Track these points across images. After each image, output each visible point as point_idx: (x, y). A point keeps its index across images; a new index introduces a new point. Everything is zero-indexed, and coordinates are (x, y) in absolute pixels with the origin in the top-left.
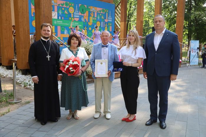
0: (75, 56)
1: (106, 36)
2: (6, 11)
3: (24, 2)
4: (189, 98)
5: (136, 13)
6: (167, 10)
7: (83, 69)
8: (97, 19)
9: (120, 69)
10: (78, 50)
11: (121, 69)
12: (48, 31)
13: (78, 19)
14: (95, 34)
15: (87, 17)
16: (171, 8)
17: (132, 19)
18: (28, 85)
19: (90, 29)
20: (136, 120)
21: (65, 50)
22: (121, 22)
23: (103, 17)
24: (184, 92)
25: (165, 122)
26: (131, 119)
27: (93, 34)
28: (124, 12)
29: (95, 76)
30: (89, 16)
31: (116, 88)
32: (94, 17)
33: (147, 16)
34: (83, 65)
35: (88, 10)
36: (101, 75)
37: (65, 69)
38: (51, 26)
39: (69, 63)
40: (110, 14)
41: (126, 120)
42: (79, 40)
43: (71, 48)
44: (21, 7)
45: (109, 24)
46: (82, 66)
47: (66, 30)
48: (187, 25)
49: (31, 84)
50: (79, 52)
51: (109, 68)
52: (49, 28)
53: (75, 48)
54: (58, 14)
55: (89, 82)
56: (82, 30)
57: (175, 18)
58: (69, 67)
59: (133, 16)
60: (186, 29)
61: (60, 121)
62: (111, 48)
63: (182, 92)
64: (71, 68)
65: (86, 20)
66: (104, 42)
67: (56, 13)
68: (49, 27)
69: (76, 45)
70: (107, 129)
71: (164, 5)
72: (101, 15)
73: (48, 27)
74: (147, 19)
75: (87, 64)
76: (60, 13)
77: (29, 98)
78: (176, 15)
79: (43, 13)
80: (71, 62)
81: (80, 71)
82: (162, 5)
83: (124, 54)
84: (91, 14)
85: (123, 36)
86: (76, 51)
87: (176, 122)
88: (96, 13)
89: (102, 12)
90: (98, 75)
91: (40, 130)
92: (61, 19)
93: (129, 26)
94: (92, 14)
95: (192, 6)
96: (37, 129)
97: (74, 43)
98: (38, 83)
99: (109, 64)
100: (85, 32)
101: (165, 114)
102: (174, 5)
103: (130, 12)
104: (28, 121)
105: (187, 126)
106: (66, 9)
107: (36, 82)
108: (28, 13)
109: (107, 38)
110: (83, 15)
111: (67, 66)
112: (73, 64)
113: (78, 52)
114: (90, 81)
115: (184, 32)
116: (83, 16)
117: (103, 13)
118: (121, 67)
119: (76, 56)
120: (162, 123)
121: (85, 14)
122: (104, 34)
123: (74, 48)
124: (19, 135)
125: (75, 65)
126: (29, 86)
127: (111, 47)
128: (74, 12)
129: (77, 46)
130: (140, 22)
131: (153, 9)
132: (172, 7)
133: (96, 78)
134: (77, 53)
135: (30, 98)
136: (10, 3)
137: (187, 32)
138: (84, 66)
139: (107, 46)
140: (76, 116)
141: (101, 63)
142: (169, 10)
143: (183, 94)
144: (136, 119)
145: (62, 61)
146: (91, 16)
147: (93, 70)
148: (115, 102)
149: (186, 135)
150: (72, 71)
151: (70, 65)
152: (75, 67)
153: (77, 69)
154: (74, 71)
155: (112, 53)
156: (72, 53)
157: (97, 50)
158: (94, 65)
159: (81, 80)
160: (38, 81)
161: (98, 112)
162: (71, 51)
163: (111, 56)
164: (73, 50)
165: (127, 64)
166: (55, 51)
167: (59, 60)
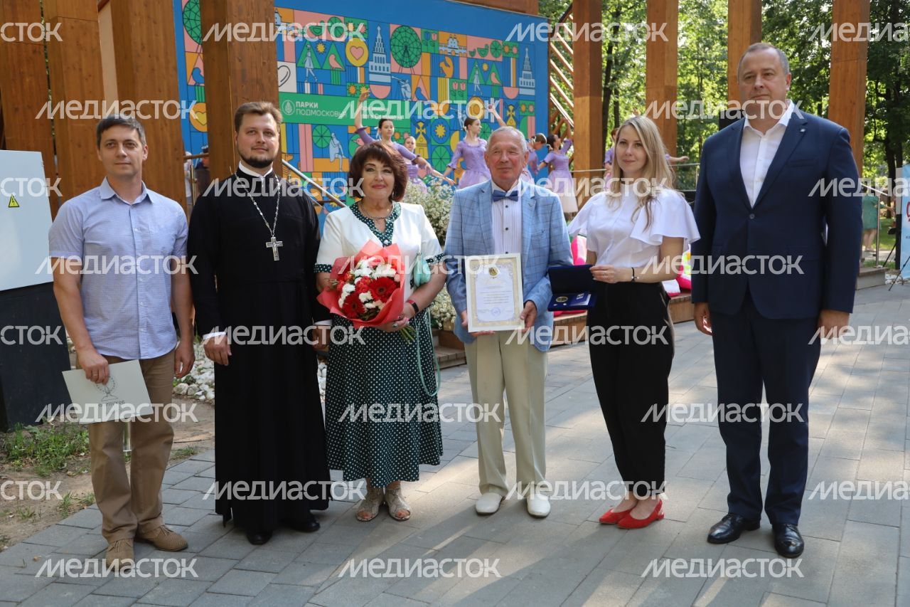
0: (382, 239)
1: (512, 151)
2: (81, 70)
3: (155, 23)
4: (904, 425)
5: (643, 57)
6: (784, 35)
8: (470, 85)
9: (580, 296)
10: (396, 216)
11: (584, 299)
12: (268, 133)
13: (389, 88)
14: (462, 152)
15: (427, 80)
16: (802, 27)
17: (624, 84)
19: (440, 131)
20: (662, 522)
21: (337, 218)
22: (577, 94)
23: (494, 79)
24: (878, 400)
25: (799, 528)
26: (641, 514)
27: (456, 155)
28: (588, 54)
29: (466, 327)
30: (436, 73)
31: (565, 384)
32: (455, 76)
33: (691, 67)
34: (417, 280)
35: (431, 49)
36: (493, 323)
37: (341, 302)
39: (357, 273)
40: (527, 65)
41: (619, 520)
43: (365, 208)
44: (142, 44)
45: (523, 108)
47: (337, 142)
48: (882, 99)
49: (197, 378)
50: (399, 224)
51: (527, 292)
52: (267, 120)
53: (382, 205)
54: (300, 70)
55: (448, 364)
56: (406, 135)
57: (823, 72)
58: (359, 289)
59: (627, 70)
60: (875, 117)
61: (327, 531)
62: (533, 203)
63: (871, 400)
64: (364, 297)
65: (423, 92)
66: (503, 178)
67: (293, 67)
68: (269, 116)
69: (385, 193)
70: (537, 560)
71: (769, 13)
72: (485, 67)
73: (263, 117)
74: (694, 80)
75: (435, 276)
76: (309, 65)
77: (188, 433)
78: (827, 57)
79: (238, 65)
80: (364, 270)
81: (407, 308)
82: (763, 12)
83: (600, 227)
84: (442, 65)
85: (588, 158)
86: (389, 221)
87: (850, 527)
88: (463, 64)
89: (489, 57)
90: (483, 323)
91: (246, 564)
92: (314, 91)
93: (611, 113)
94: (447, 65)
95: (900, 11)
96: (235, 562)
98: (227, 363)
99: (527, 272)
100: (418, 145)
101: (797, 491)
102: (817, 10)
103: (614, 52)
104: (192, 529)
105: (899, 545)
106: (333, 49)
108: (175, 69)
109: (514, 157)
110: (406, 71)
111: (348, 288)
112: (376, 275)
113: (395, 222)
114: (449, 360)
115: (867, 131)
116: (409, 76)
117: (494, 59)
118: (585, 291)
119: (386, 242)
120: (785, 532)
121: (417, 69)
122: (501, 144)
123: (379, 208)
125: (381, 279)
126: (186, 385)
127: (533, 198)
128: (370, 59)
129: (390, 199)
130: (662, 90)
131: (721, 32)
132: (805, 19)
133: (473, 337)
134: (390, 227)
135: (193, 436)
136: (98, 33)
137: (883, 133)
138: (422, 285)
139: (514, 196)
140: (399, 505)
142: (792, 34)
143: (875, 405)
144: (661, 517)
145: (327, 266)
146: (444, 75)
147: (458, 301)
148: (564, 447)
149: (896, 586)
150: (369, 309)
151: (359, 283)
152: (385, 290)
153: (390, 299)
154: (377, 308)
155: (537, 223)
156: (368, 228)
157: (473, 213)
158: (460, 283)
159: (411, 346)
160: (230, 354)
161: (491, 489)
162: (363, 221)
163: (536, 238)
164: (372, 215)
165: (612, 274)
166: (301, 220)
167: (316, 262)
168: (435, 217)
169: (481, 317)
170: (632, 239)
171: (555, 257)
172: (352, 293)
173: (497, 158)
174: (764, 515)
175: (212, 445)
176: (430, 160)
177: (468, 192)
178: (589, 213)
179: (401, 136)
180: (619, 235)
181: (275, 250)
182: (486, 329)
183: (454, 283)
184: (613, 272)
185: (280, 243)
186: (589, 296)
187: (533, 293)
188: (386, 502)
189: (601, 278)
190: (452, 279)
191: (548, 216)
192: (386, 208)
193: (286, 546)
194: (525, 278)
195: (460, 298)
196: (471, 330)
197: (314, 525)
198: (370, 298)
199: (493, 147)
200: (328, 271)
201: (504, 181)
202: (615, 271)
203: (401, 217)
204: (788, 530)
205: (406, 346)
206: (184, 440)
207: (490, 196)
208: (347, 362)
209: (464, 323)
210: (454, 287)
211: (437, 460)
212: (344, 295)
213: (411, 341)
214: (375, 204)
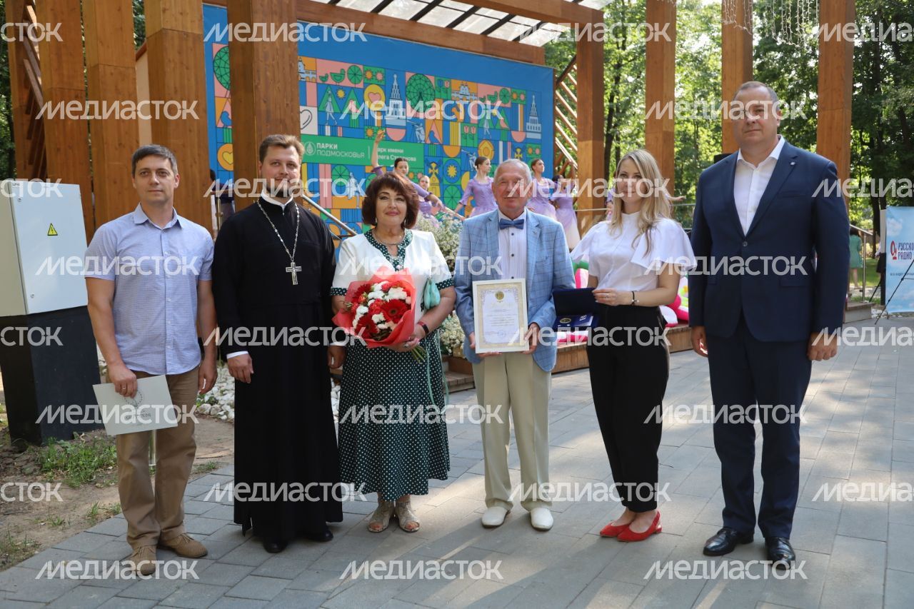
0: (394, 264)
1: (517, 181)
3: (187, 68)
4: (890, 447)
5: (643, 106)
7: (430, 321)
8: (480, 129)
9: (583, 318)
10: (407, 242)
11: (587, 320)
12: (291, 165)
13: (404, 131)
14: (472, 189)
15: (439, 123)
16: (791, 80)
17: (625, 130)
18: (203, 402)
19: (452, 171)
21: (353, 246)
22: (581, 138)
23: (503, 124)
24: (866, 424)
25: (791, 541)
26: (640, 528)
27: (467, 192)
28: (591, 101)
29: (474, 349)
31: (568, 407)
32: (466, 122)
34: (427, 303)
35: (444, 95)
36: (499, 345)
37: (355, 322)
38: (300, 144)
39: (370, 295)
40: (534, 111)
41: (619, 534)
42: (407, 199)
43: (379, 234)
44: (175, 88)
45: (530, 151)
46: (423, 305)
48: (866, 147)
49: (219, 398)
50: (411, 249)
51: (531, 313)
52: (291, 153)
53: (395, 231)
54: (321, 114)
55: (457, 388)
57: (811, 121)
58: (372, 311)
59: (627, 117)
60: (860, 164)
61: (339, 541)
62: (537, 230)
63: (859, 424)
64: (376, 318)
65: (436, 135)
66: (509, 207)
67: (314, 111)
68: (292, 148)
69: (398, 220)
70: (540, 570)
71: (760, 67)
73: (287, 150)
74: (691, 128)
75: (445, 299)
76: (329, 110)
77: (210, 450)
78: (814, 108)
79: (263, 107)
80: (377, 293)
81: (418, 329)
82: (754, 66)
83: (602, 253)
86: (401, 247)
87: (840, 542)
90: (490, 344)
91: (263, 570)
92: (334, 134)
93: (613, 159)
95: (882, 66)
96: (251, 568)
97: (388, 210)
98: (249, 381)
99: (532, 296)
101: (789, 506)
102: (805, 66)
103: (615, 101)
104: (212, 538)
105: (886, 558)
106: (352, 95)
107: (241, 374)
108: (205, 111)
111: (362, 310)
112: (388, 298)
113: (407, 249)
114: (458, 384)
115: (853, 176)
116: (423, 121)
117: (503, 105)
118: (588, 313)
119: (398, 266)
120: (778, 545)
122: (507, 175)
123: (391, 235)
124: (179, 588)
125: (393, 302)
126: (209, 406)
127: (537, 226)
129: (403, 226)
130: (660, 136)
131: (715, 84)
132: (793, 72)
133: (480, 358)
134: (401, 253)
135: (214, 452)
136: (135, 79)
138: (432, 308)
139: (520, 225)
140: (408, 517)
141: (500, 296)
142: (781, 86)
143: (863, 429)
144: (659, 531)
145: (342, 290)
147: (466, 324)
148: (567, 465)
149: (884, 596)
150: (381, 330)
151: (372, 305)
152: (397, 312)
153: (402, 320)
154: (389, 328)
155: (542, 250)
156: (382, 253)
157: (481, 240)
158: (468, 306)
159: (421, 366)
160: (252, 372)
161: (496, 503)
162: (377, 247)
163: (540, 263)
164: (386, 241)
165: (613, 297)
166: (318, 247)
167: (332, 285)
168: (446, 250)
169: (488, 338)
170: (632, 264)
171: (559, 282)
172: (365, 314)
173: (503, 188)
174: (757, 530)
175: (232, 461)
176: (442, 198)
177: (477, 220)
178: (591, 241)
179: (415, 175)
180: (620, 261)
181: (294, 274)
182: (492, 350)
183: (462, 307)
184: (614, 295)
185: (299, 269)
186: (592, 318)
187: (538, 316)
188: (396, 515)
189: (603, 301)
190: (461, 303)
191: (552, 243)
192: (398, 235)
193: (301, 555)
194: (530, 302)
195: (468, 321)
196: (478, 351)
197: (327, 535)
198: (383, 319)
199: (500, 177)
200: (343, 294)
201: (510, 210)
202: (617, 293)
203: (413, 243)
204: (780, 543)
205: (417, 365)
206: (206, 456)
207: (497, 224)
208: (360, 380)
209: (472, 345)
210: (463, 311)
211: (445, 475)
212: (358, 316)
213: (422, 361)
214: (388, 230)
